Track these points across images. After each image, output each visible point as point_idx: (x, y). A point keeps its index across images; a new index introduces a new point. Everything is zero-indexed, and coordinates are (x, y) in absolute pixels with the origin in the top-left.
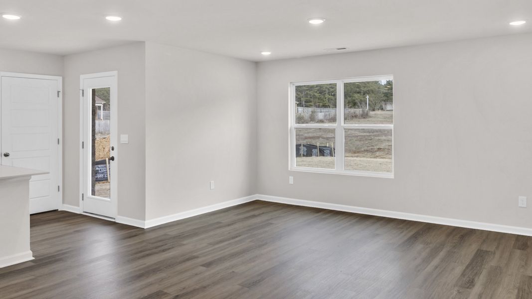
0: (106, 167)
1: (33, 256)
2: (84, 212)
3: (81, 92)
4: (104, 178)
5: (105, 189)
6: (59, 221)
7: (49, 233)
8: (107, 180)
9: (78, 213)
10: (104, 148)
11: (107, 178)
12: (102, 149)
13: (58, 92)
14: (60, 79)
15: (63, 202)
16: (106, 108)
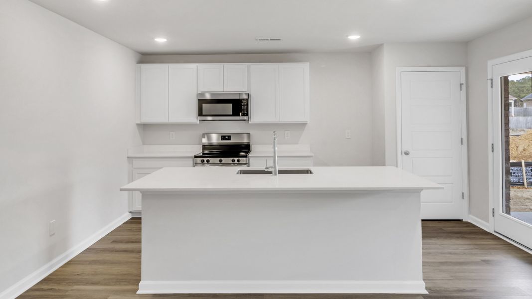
0: (521, 170)
1: (427, 288)
2: (495, 232)
3: (489, 82)
4: (519, 182)
5: (522, 197)
6: (463, 238)
7: (450, 253)
8: (523, 185)
9: (488, 231)
10: (517, 147)
11: (523, 183)
12: (515, 148)
13: (462, 84)
14: (463, 69)
15: (470, 212)
16: (517, 104)
